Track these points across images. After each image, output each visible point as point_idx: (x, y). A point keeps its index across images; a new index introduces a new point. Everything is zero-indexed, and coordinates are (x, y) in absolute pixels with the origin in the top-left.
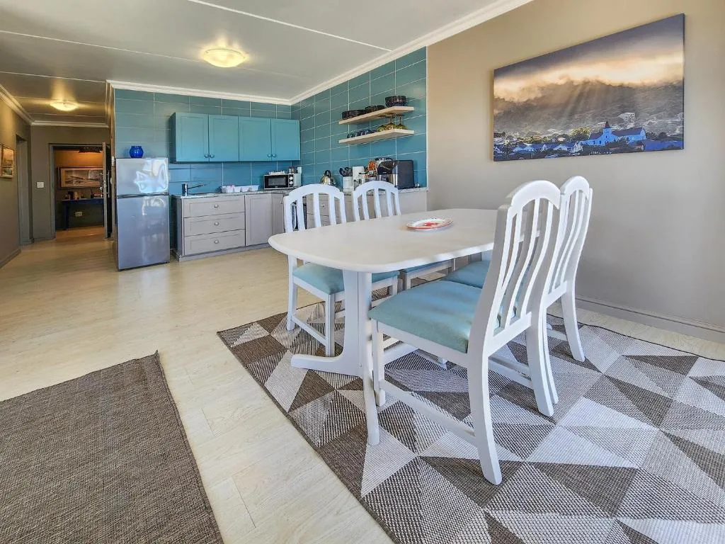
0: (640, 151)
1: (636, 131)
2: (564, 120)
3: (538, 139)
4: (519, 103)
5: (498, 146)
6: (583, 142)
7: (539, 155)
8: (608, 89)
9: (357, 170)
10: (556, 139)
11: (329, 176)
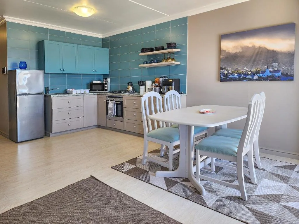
0: (279, 80)
1: (278, 71)
2: (251, 64)
3: (240, 72)
4: (232, 53)
5: (222, 74)
6: (258, 75)
7: (240, 80)
8: (268, 51)
9: (148, 83)
10: (247, 72)
11: (131, 86)
